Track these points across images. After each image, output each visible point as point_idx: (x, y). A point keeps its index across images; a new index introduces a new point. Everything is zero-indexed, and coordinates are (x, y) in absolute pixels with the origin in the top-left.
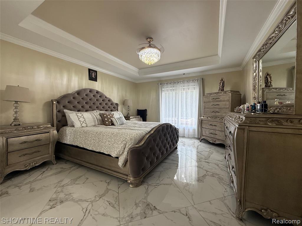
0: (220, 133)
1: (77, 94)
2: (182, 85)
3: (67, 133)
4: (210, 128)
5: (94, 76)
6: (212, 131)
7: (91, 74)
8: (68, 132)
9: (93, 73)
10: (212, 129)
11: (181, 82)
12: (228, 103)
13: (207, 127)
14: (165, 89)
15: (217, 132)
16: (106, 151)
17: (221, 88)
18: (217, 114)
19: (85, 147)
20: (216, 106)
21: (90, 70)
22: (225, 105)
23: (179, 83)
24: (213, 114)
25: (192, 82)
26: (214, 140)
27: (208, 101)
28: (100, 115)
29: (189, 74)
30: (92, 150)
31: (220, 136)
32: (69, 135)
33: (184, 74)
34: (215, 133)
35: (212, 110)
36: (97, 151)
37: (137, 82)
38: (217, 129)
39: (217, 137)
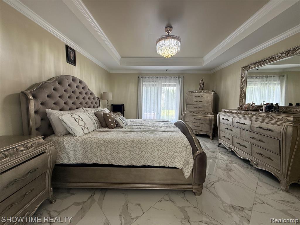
0: (204, 125)
1: (59, 83)
2: (164, 81)
3: (67, 147)
4: (194, 122)
5: (73, 57)
6: (196, 124)
7: (69, 53)
8: (67, 145)
9: (71, 53)
10: (196, 122)
11: (164, 78)
12: (210, 100)
13: (191, 120)
14: (146, 83)
15: (200, 125)
16: (156, 163)
17: (201, 87)
18: (200, 109)
19: (113, 164)
20: (199, 103)
21: (67, 47)
22: (208, 102)
23: (162, 78)
24: (196, 109)
25: (173, 79)
26: (197, 131)
27: (191, 98)
28: (96, 114)
29: (170, 70)
30: (130, 165)
31: (204, 128)
32: (72, 149)
33: (167, 70)
34: (198, 125)
35: (195, 106)
36: (140, 165)
37: (111, 72)
38: (201, 122)
39: (200, 129)
